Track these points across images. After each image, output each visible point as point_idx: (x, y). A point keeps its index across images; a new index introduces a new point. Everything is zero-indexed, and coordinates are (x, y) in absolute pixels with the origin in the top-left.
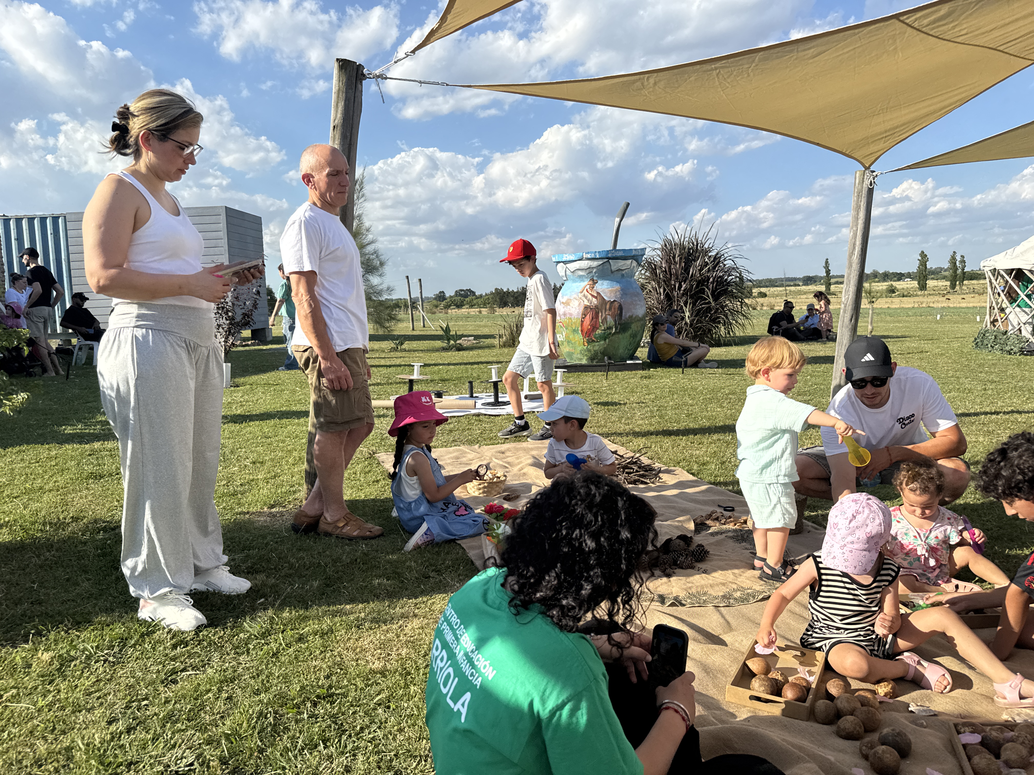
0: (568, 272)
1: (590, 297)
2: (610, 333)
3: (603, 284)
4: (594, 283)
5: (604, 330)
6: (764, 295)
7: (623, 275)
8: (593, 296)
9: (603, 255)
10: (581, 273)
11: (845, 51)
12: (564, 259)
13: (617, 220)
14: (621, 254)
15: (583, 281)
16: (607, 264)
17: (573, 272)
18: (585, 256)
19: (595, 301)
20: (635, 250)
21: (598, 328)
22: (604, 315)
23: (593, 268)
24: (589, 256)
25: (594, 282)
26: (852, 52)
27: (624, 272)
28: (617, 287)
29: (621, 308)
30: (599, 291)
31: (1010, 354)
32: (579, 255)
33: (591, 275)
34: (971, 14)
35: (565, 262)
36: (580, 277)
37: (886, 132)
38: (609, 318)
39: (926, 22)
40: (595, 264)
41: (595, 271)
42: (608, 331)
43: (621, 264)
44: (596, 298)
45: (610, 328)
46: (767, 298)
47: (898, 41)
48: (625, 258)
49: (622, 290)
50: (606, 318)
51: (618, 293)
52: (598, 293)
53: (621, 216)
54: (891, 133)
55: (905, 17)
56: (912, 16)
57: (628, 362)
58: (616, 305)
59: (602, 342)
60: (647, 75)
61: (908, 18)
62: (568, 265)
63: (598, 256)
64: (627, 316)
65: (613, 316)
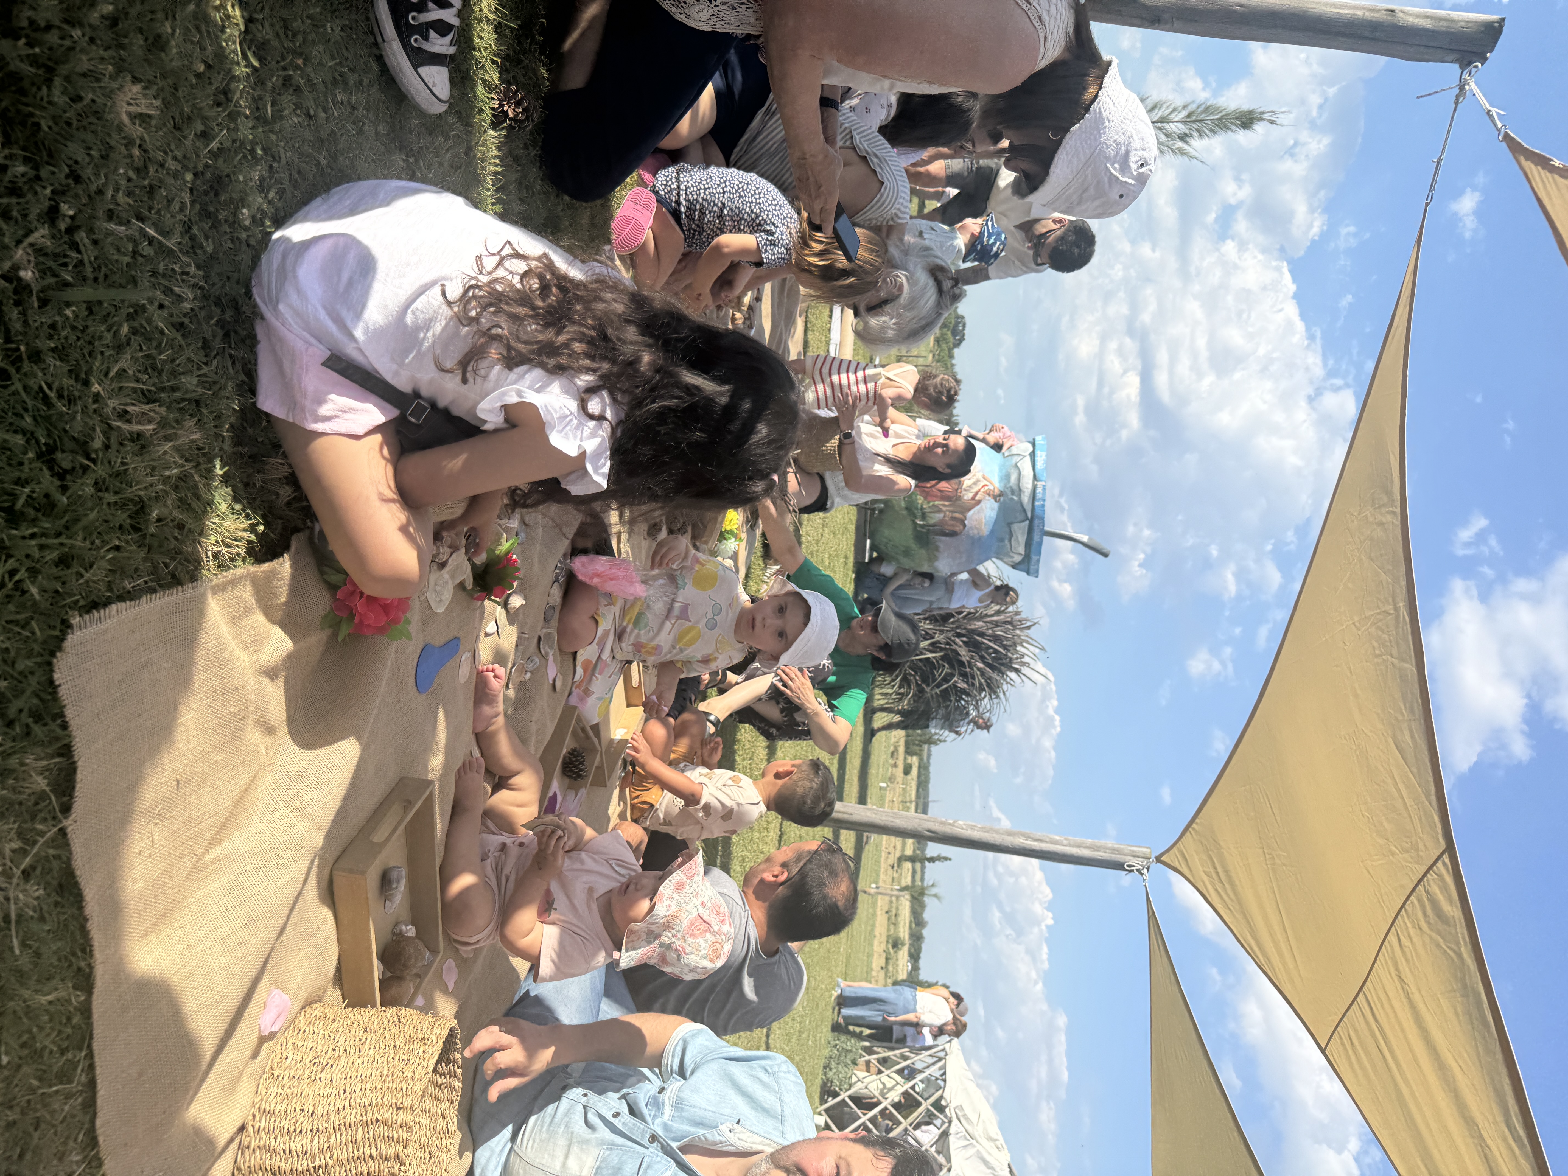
0: (1016, 459)
1: (975, 489)
2: (915, 517)
3: (992, 509)
4: (995, 498)
5: (922, 509)
6: (907, 771)
7: (1002, 540)
8: (976, 494)
9: (1038, 512)
10: (1013, 478)
11: (1401, 786)
12: (1038, 453)
13: (1085, 538)
14: (1036, 538)
15: (1001, 479)
16: (1022, 517)
17: (1016, 466)
18: (1040, 484)
19: (968, 496)
20: (1038, 561)
21: (925, 498)
22: (944, 509)
23: (1019, 496)
24: (1039, 490)
25: (997, 497)
26: (1396, 795)
27: (1007, 542)
28: (986, 530)
29: (953, 534)
30: (982, 504)
31: (825, 1067)
32: (1042, 475)
33: (1009, 493)
34: (1438, 946)
35: (1033, 455)
36: (1007, 477)
37: (1226, 872)
38: (940, 516)
39: (1435, 889)
40: (1026, 499)
41: (1015, 498)
42: (919, 514)
43: (1020, 537)
44: (973, 499)
45: (924, 516)
46: (902, 775)
47: (1405, 855)
48: (1028, 544)
49: (980, 538)
50: (940, 511)
51: (976, 531)
52: (979, 502)
53: (1091, 544)
54: (1223, 878)
55: (1447, 861)
56: (1448, 870)
57: (868, 542)
58: (959, 528)
59: (903, 504)
60: (1398, 510)
61: (1444, 864)
62: (1028, 459)
63: (1037, 503)
64: (939, 544)
65: (942, 522)
